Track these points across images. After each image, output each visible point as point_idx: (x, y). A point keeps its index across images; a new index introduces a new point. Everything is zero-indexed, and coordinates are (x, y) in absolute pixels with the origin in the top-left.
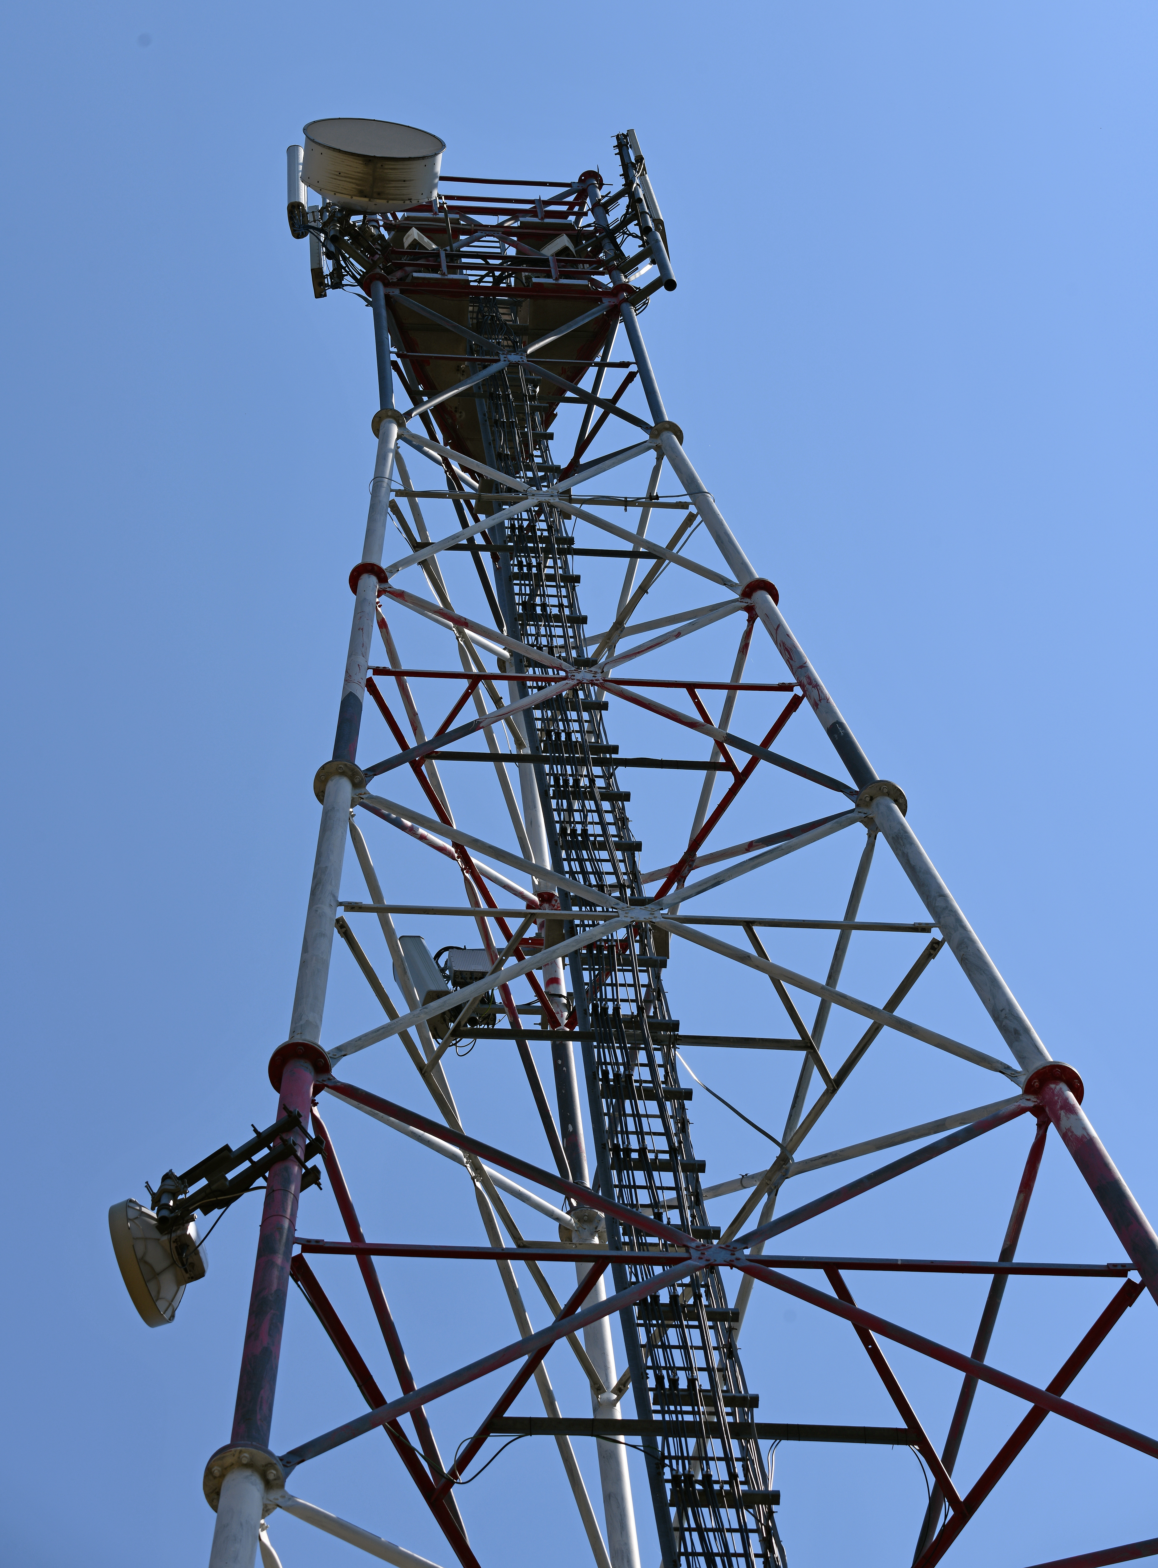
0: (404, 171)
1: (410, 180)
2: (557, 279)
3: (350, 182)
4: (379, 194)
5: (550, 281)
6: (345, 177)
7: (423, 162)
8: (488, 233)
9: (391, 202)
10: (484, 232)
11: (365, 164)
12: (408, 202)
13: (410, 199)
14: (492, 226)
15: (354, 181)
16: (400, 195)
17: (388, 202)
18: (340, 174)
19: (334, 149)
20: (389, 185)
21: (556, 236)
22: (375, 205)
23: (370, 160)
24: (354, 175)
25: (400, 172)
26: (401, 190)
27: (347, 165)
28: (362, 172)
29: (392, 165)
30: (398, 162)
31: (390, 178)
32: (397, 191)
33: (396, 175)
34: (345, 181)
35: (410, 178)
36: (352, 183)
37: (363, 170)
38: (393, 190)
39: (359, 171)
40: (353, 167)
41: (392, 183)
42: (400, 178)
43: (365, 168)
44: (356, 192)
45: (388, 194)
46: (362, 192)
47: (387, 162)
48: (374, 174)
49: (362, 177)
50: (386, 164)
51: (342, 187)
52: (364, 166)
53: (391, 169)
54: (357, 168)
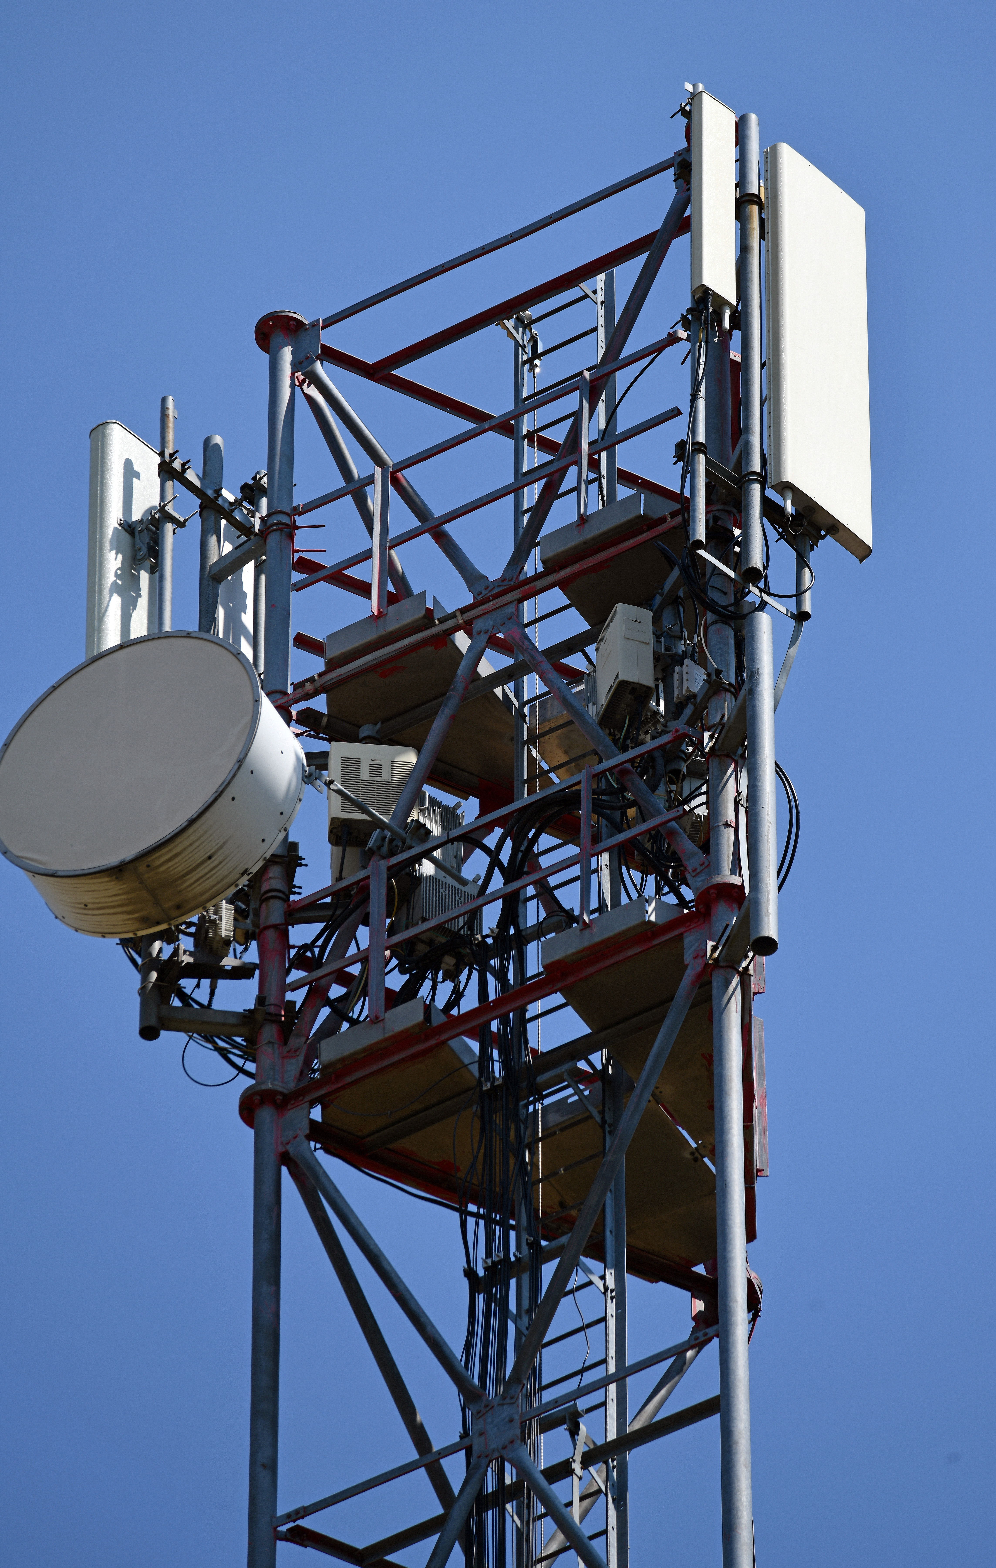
0: (196, 845)
1: (220, 848)
3: (113, 913)
6: (101, 908)
15: (120, 909)
16: (218, 883)
18: (86, 905)
20: (185, 885)
24: (113, 901)
25: (192, 852)
26: (214, 874)
27: (88, 891)
28: (120, 892)
29: (166, 854)
30: (173, 842)
31: (178, 874)
32: (208, 881)
33: (185, 861)
34: (103, 914)
35: (218, 844)
36: (118, 913)
37: (121, 889)
38: (199, 885)
39: (115, 893)
40: (100, 891)
41: (189, 876)
42: (199, 859)
43: (122, 885)
44: (137, 924)
45: (195, 897)
46: (147, 920)
47: (154, 855)
48: (146, 885)
49: (128, 899)
50: (153, 859)
51: (107, 923)
52: (117, 882)
53: (168, 861)
54: (107, 890)
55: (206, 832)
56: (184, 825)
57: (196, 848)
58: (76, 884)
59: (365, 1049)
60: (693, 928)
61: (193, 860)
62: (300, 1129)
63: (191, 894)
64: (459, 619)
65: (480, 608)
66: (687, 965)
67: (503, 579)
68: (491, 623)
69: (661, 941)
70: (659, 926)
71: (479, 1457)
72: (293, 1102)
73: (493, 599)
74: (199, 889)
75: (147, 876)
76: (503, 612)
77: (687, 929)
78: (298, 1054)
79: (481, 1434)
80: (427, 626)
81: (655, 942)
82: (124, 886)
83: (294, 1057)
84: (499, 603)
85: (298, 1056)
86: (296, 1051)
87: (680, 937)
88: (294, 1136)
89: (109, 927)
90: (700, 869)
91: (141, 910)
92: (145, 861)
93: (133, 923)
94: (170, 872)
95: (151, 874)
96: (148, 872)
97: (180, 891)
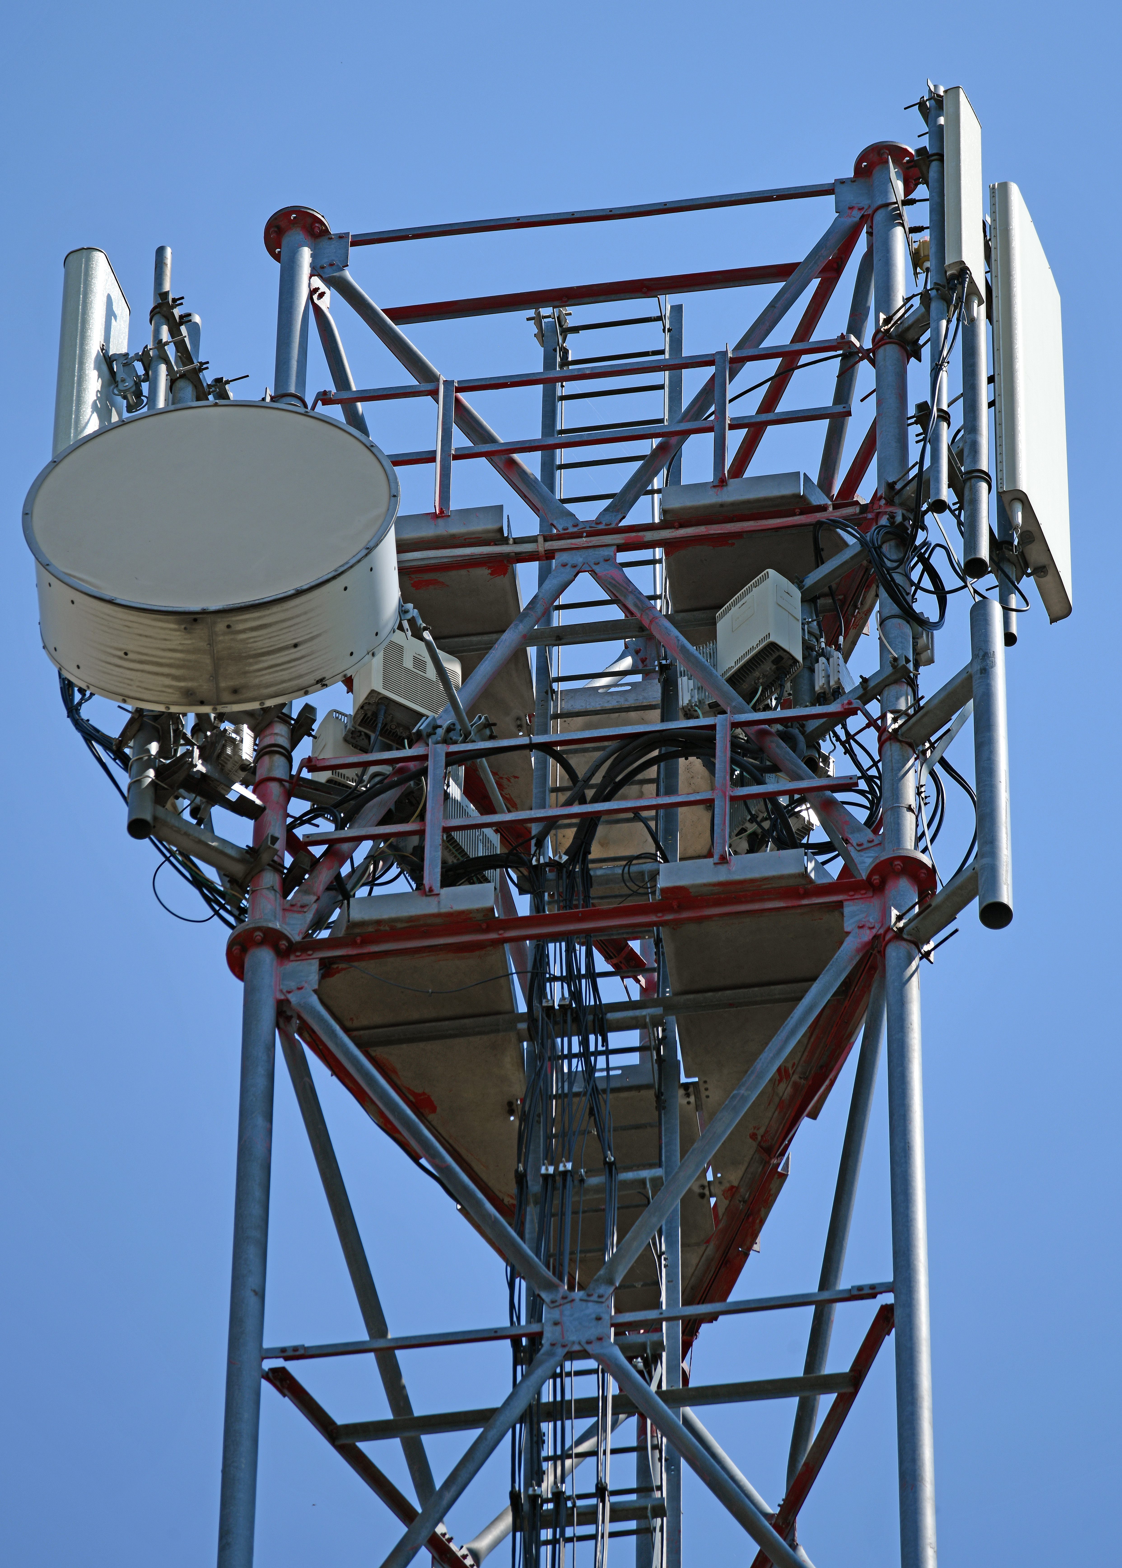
0: (289, 623)
1: (312, 639)
3: (156, 673)
4: (235, 691)
6: (141, 662)
11: (185, 629)
15: (166, 670)
16: (290, 680)
18: (126, 654)
20: (256, 667)
23: (195, 620)
24: (162, 657)
25: (281, 630)
26: (291, 667)
27: (140, 635)
28: (180, 648)
29: (254, 619)
30: (269, 609)
31: (255, 650)
32: (281, 673)
33: (270, 638)
34: (142, 671)
35: (310, 633)
36: (162, 675)
37: (183, 643)
38: (270, 673)
39: (172, 647)
40: (156, 639)
41: (264, 658)
42: (283, 642)
43: (187, 639)
44: (177, 696)
45: (259, 686)
46: (191, 694)
47: (241, 615)
48: (214, 650)
49: (184, 660)
50: (238, 620)
51: (139, 684)
52: (183, 634)
53: (253, 629)
54: (165, 640)
55: (305, 613)
56: (290, 593)
57: (287, 627)
58: (131, 621)
59: (411, 919)
60: (857, 899)
61: (279, 640)
62: (306, 982)
63: (256, 681)
64: (540, 545)
65: (569, 541)
66: (848, 933)
67: (598, 522)
68: (581, 560)
69: (813, 902)
70: (816, 885)
71: (553, 1345)
72: (298, 954)
73: (587, 536)
74: (268, 678)
75: (221, 638)
76: (597, 553)
77: (849, 898)
78: (305, 910)
79: (556, 1324)
80: (497, 543)
81: (805, 902)
82: (189, 642)
83: (299, 912)
84: (594, 542)
85: (305, 912)
86: (302, 907)
87: (840, 905)
88: (299, 987)
89: (140, 689)
90: (866, 845)
91: (192, 679)
92: (228, 619)
93: (173, 693)
94: (248, 643)
95: (227, 638)
96: (224, 634)
97: (245, 673)
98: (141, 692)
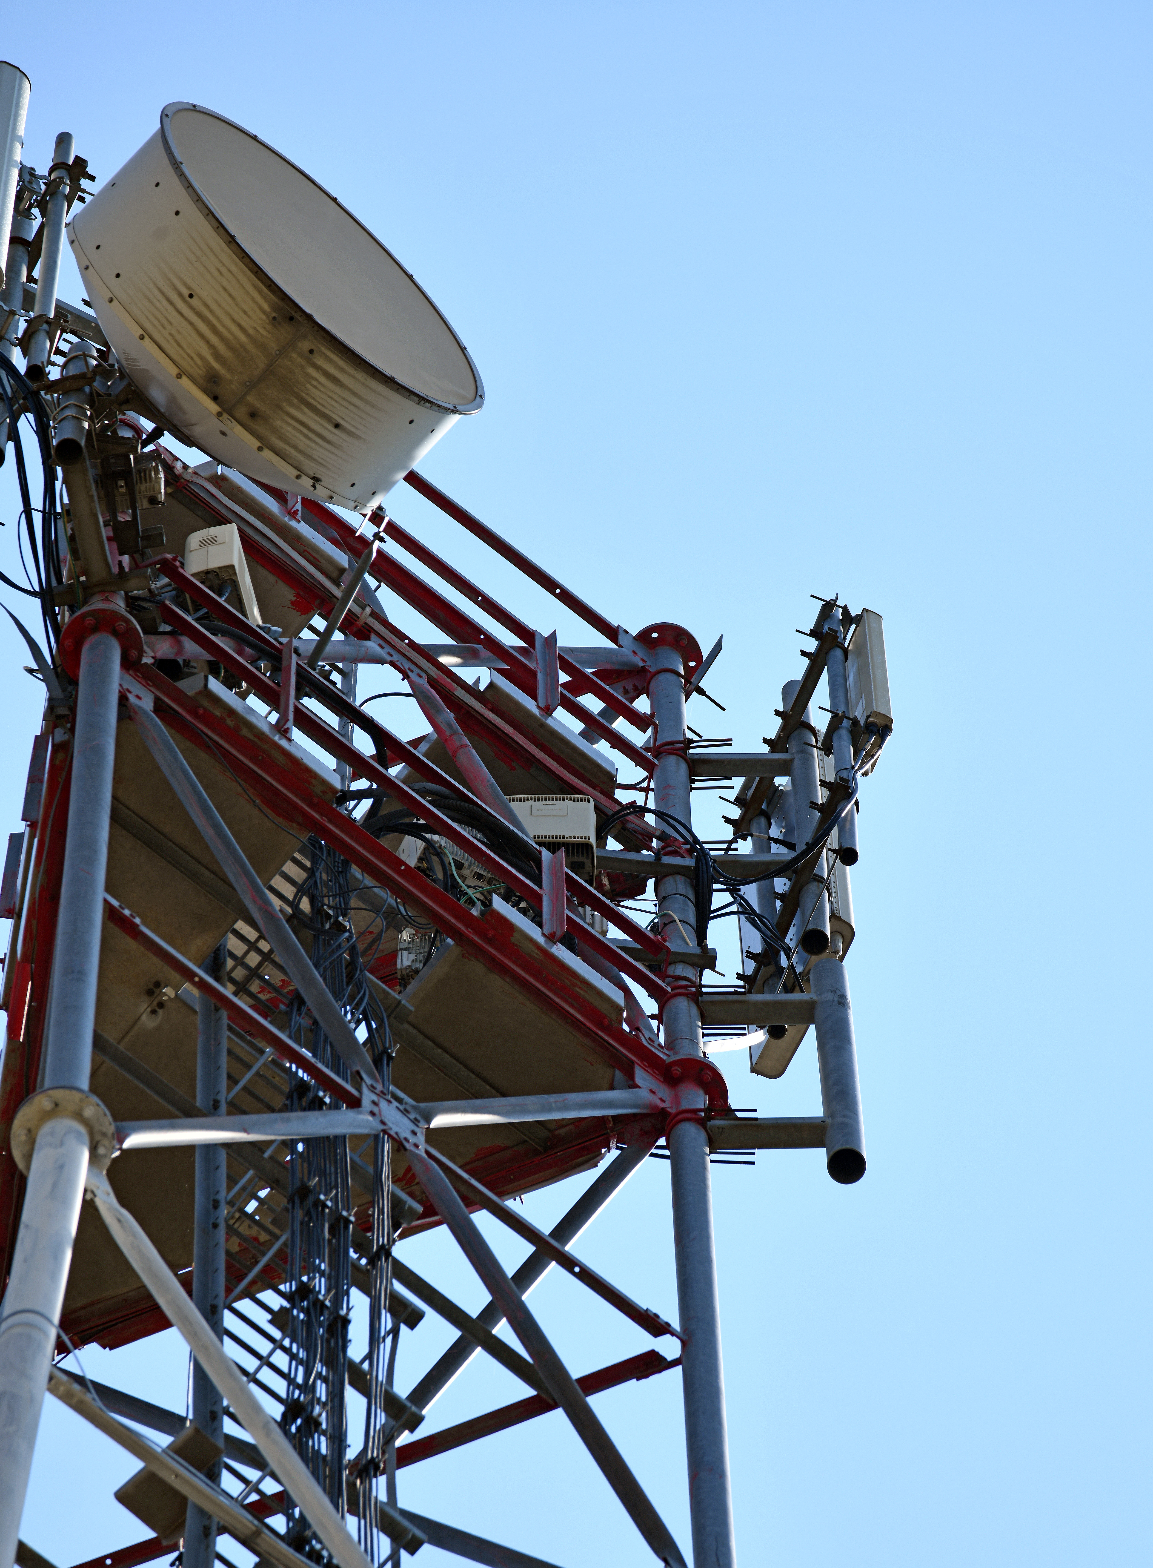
0: (354, 400)
1: (351, 434)
2: (551, 938)
3: (202, 336)
4: (253, 415)
5: (535, 933)
6: (199, 315)
7: (410, 407)
8: (396, 657)
9: (267, 453)
10: (388, 649)
11: (274, 318)
12: (307, 482)
13: (316, 479)
14: (412, 644)
15: (214, 340)
16: (301, 452)
17: (260, 449)
18: (191, 296)
19: (220, 227)
20: (292, 411)
21: (566, 789)
22: (223, 433)
23: (291, 318)
24: (224, 326)
25: (344, 399)
26: (314, 442)
27: (225, 290)
28: (251, 331)
29: (337, 367)
30: (356, 370)
31: (308, 394)
32: (301, 438)
33: (329, 397)
34: (191, 324)
35: (356, 428)
36: (207, 342)
37: (257, 330)
38: (295, 428)
39: (245, 325)
40: (237, 304)
41: (306, 410)
42: (333, 412)
43: (265, 328)
44: (200, 372)
45: (276, 431)
46: (215, 382)
47: (332, 352)
48: (277, 359)
49: (242, 346)
50: (324, 354)
51: (175, 333)
52: (267, 321)
53: (327, 375)
54: (245, 313)
55: (373, 406)
56: (386, 373)
57: (349, 402)
58: (229, 271)
61: (333, 406)
63: (278, 423)
74: (289, 431)
75: (294, 356)
81: (601, 1034)
82: (264, 333)
89: (170, 338)
91: (230, 369)
92: (319, 345)
93: (198, 366)
94: (309, 383)
95: (300, 360)
96: (301, 355)
97: (279, 407)
98: (168, 341)
